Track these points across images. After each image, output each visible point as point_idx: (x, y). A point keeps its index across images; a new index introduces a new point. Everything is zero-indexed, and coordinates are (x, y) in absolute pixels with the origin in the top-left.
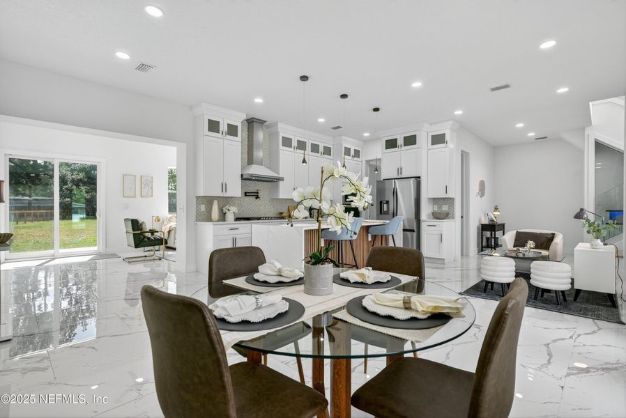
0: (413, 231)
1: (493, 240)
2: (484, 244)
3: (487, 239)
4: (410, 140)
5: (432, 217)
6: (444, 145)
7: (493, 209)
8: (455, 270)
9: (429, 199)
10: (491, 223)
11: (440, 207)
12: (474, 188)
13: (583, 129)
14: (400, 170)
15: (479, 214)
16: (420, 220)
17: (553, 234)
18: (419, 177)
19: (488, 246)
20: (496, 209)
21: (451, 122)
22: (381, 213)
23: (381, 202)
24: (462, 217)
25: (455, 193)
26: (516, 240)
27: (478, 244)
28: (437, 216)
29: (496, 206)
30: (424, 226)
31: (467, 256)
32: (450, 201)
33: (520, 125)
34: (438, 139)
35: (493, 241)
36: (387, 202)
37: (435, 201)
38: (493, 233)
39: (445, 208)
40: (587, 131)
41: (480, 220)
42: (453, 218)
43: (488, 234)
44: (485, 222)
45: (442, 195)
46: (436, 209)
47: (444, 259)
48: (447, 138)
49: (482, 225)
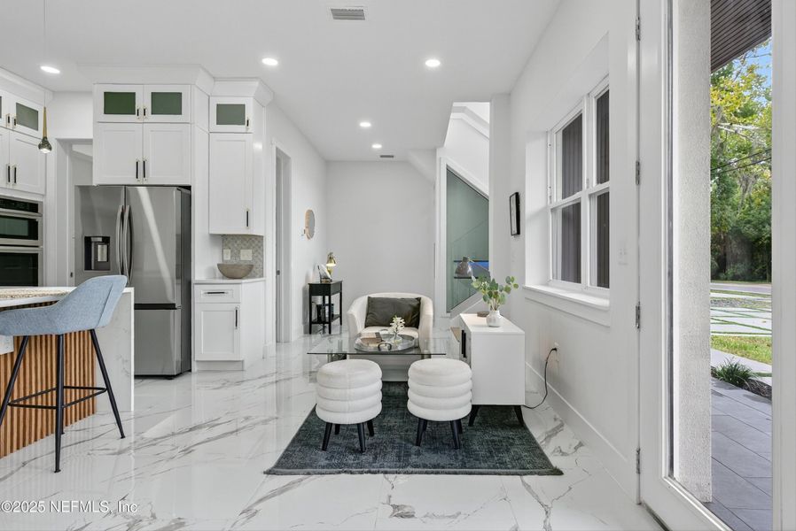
0: (171, 307)
1: (327, 308)
2: (314, 317)
3: (319, 308)
4: (167, 103)
5: (218, 273)
6: (242, 128)
7: (326, 259)
8: (265, 385)
9: (213, 236)
10: (324, 281)
11: (236, 254)
12: (298, 223)
13: (435, 151)
14: (141, 168)
15: (304, 267)
16: (189, 283)
17: (419, 299)
18: (189, 188)
19: (320, 321)
20: (330, 259)
21: (256, 84)
22: (88, 267)
23: (88, 241)
24: (278, 273)
25: (264, 226)
26: (367, 314)
27: (304, 318)
28: (231, 272)
29: (331, 254)
30: (198, 293)
31: (287, 341)
32: (255, 242)
33: (365, 125)
34: (230, 115)
35: (327, 311)
36: (106, 240)
37: (224, 240)
38: (327, 298)
39: (246, 256)
40: (439, 154)
41: (307, 277)
42: (262, 276)
43: (319, 300)
44: (316, 280)
45: (239, 229)
46: (228, 257)
47: (243, 361)
48: (249, 114)
49: (311, 285)
